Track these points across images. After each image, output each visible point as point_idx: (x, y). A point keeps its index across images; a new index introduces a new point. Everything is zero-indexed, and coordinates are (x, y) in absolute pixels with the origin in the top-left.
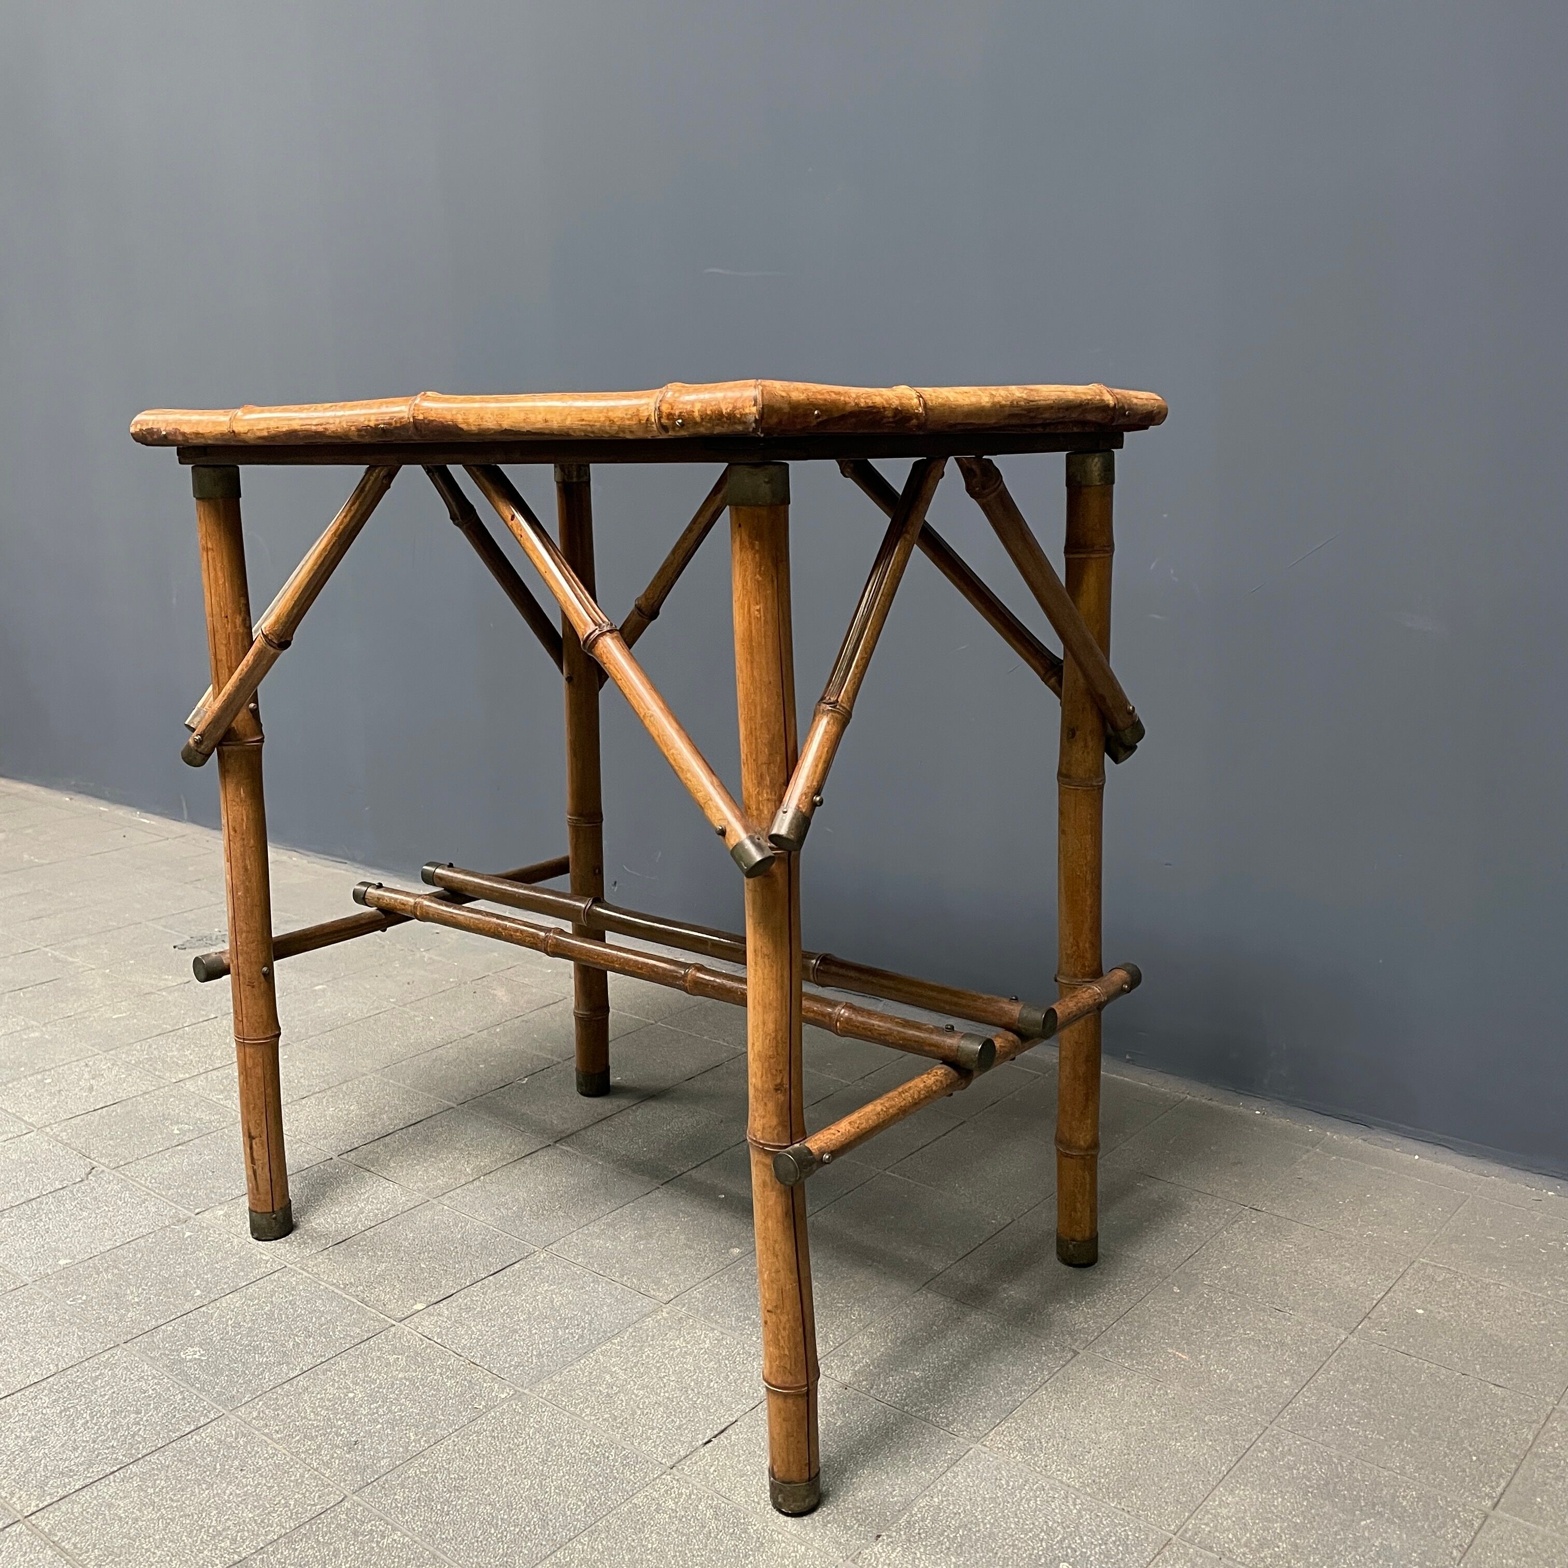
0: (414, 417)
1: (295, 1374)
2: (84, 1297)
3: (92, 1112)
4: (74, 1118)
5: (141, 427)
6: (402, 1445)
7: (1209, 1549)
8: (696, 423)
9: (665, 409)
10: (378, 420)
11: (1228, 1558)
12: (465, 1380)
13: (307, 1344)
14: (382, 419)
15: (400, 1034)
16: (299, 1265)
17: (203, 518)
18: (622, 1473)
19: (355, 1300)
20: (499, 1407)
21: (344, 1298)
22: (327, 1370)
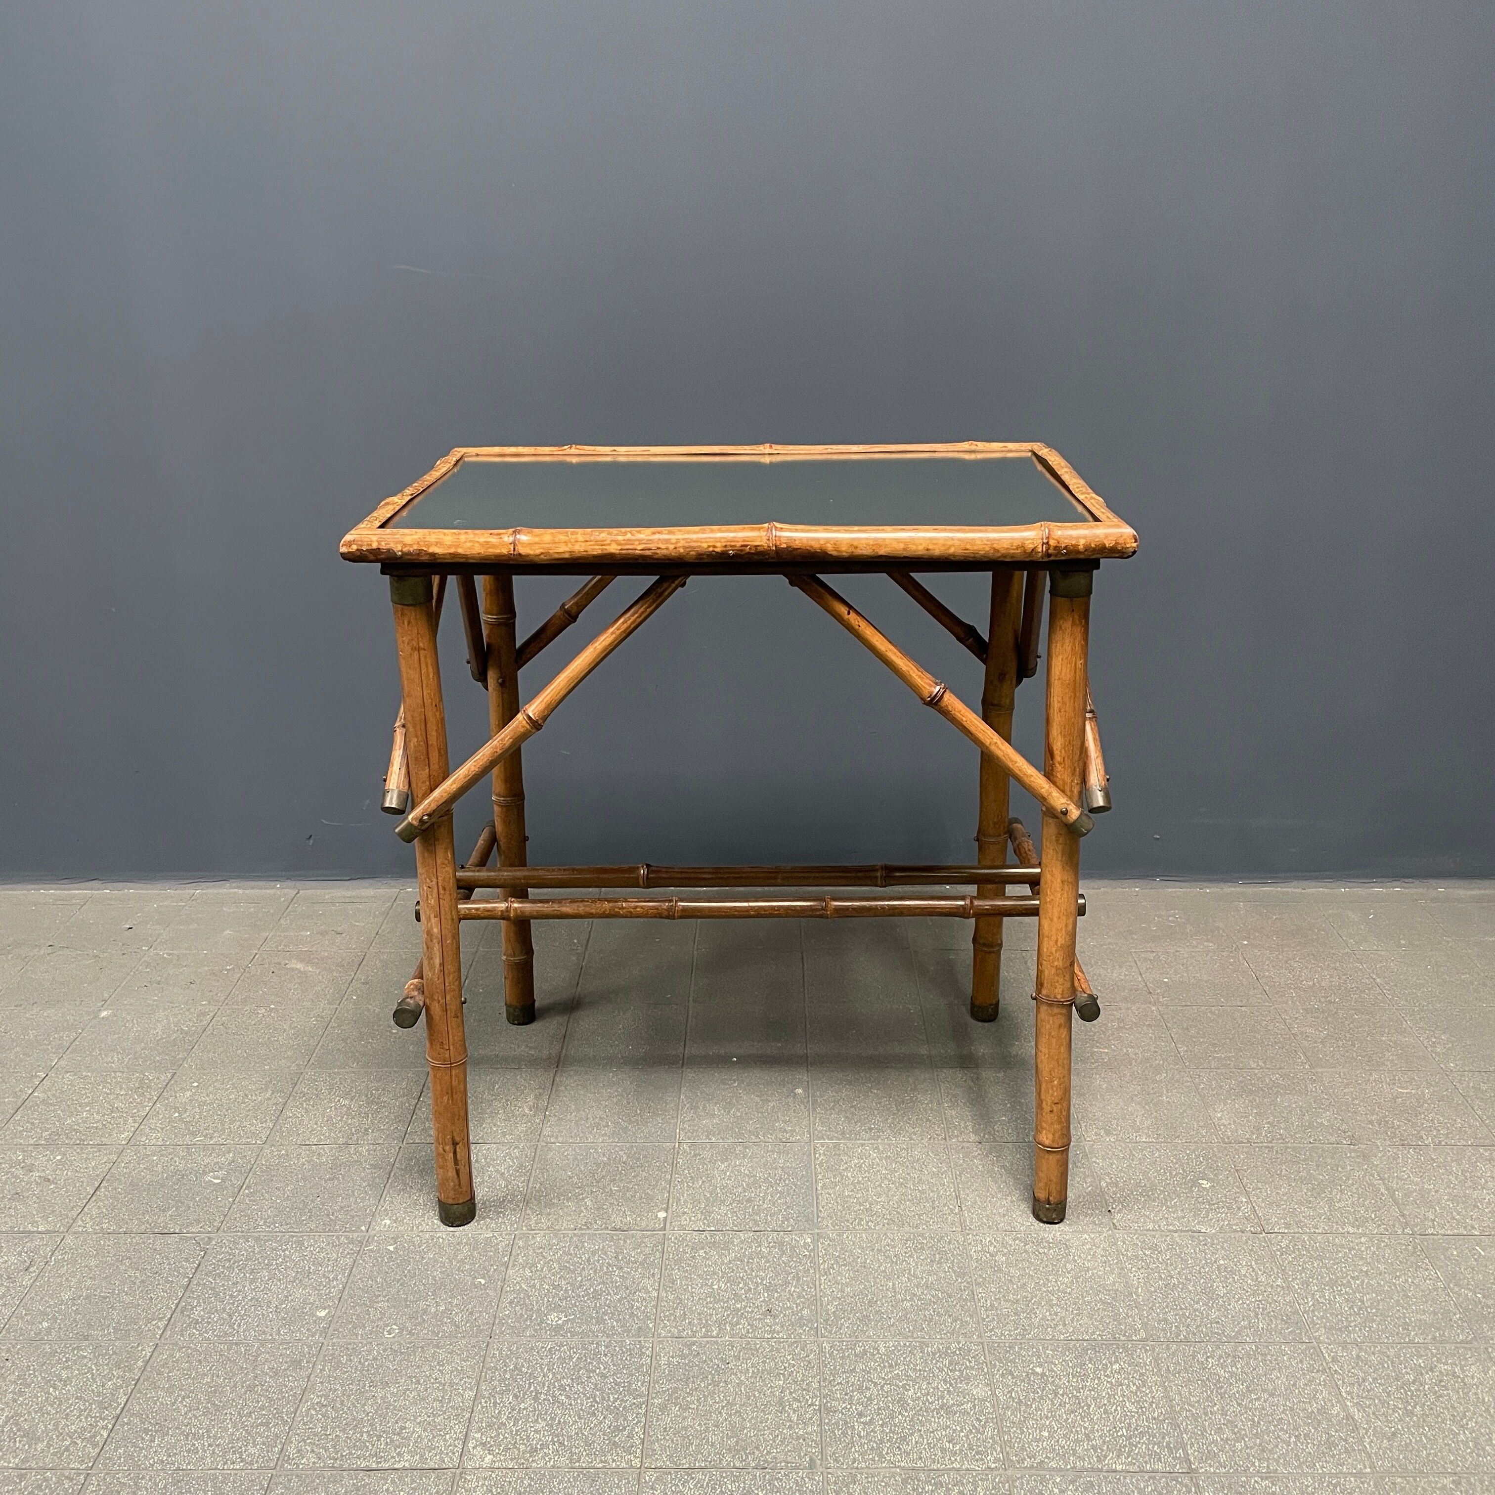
0: (776, 546)
1: (655, 1294)
2: (394, 1327)
3: (94, 1198)
4: (86, 1209)
5: (360, 548)
6: (799, 1297)
7: (1242, 1142)
8: (1078, 552)
9: (1052, 543)
10: (726, 546)
11: (1254, 1143)
12: (770, 1243)
13: (629, 1273)
14: (731, 546)
15: (270, 1029)
16: (524, 1229)
17: (413, 621)
18: (944, 1247)
19: (610, 1232)
20: (818, 1248)
21: (600, 1234)
22: (673, 1281)
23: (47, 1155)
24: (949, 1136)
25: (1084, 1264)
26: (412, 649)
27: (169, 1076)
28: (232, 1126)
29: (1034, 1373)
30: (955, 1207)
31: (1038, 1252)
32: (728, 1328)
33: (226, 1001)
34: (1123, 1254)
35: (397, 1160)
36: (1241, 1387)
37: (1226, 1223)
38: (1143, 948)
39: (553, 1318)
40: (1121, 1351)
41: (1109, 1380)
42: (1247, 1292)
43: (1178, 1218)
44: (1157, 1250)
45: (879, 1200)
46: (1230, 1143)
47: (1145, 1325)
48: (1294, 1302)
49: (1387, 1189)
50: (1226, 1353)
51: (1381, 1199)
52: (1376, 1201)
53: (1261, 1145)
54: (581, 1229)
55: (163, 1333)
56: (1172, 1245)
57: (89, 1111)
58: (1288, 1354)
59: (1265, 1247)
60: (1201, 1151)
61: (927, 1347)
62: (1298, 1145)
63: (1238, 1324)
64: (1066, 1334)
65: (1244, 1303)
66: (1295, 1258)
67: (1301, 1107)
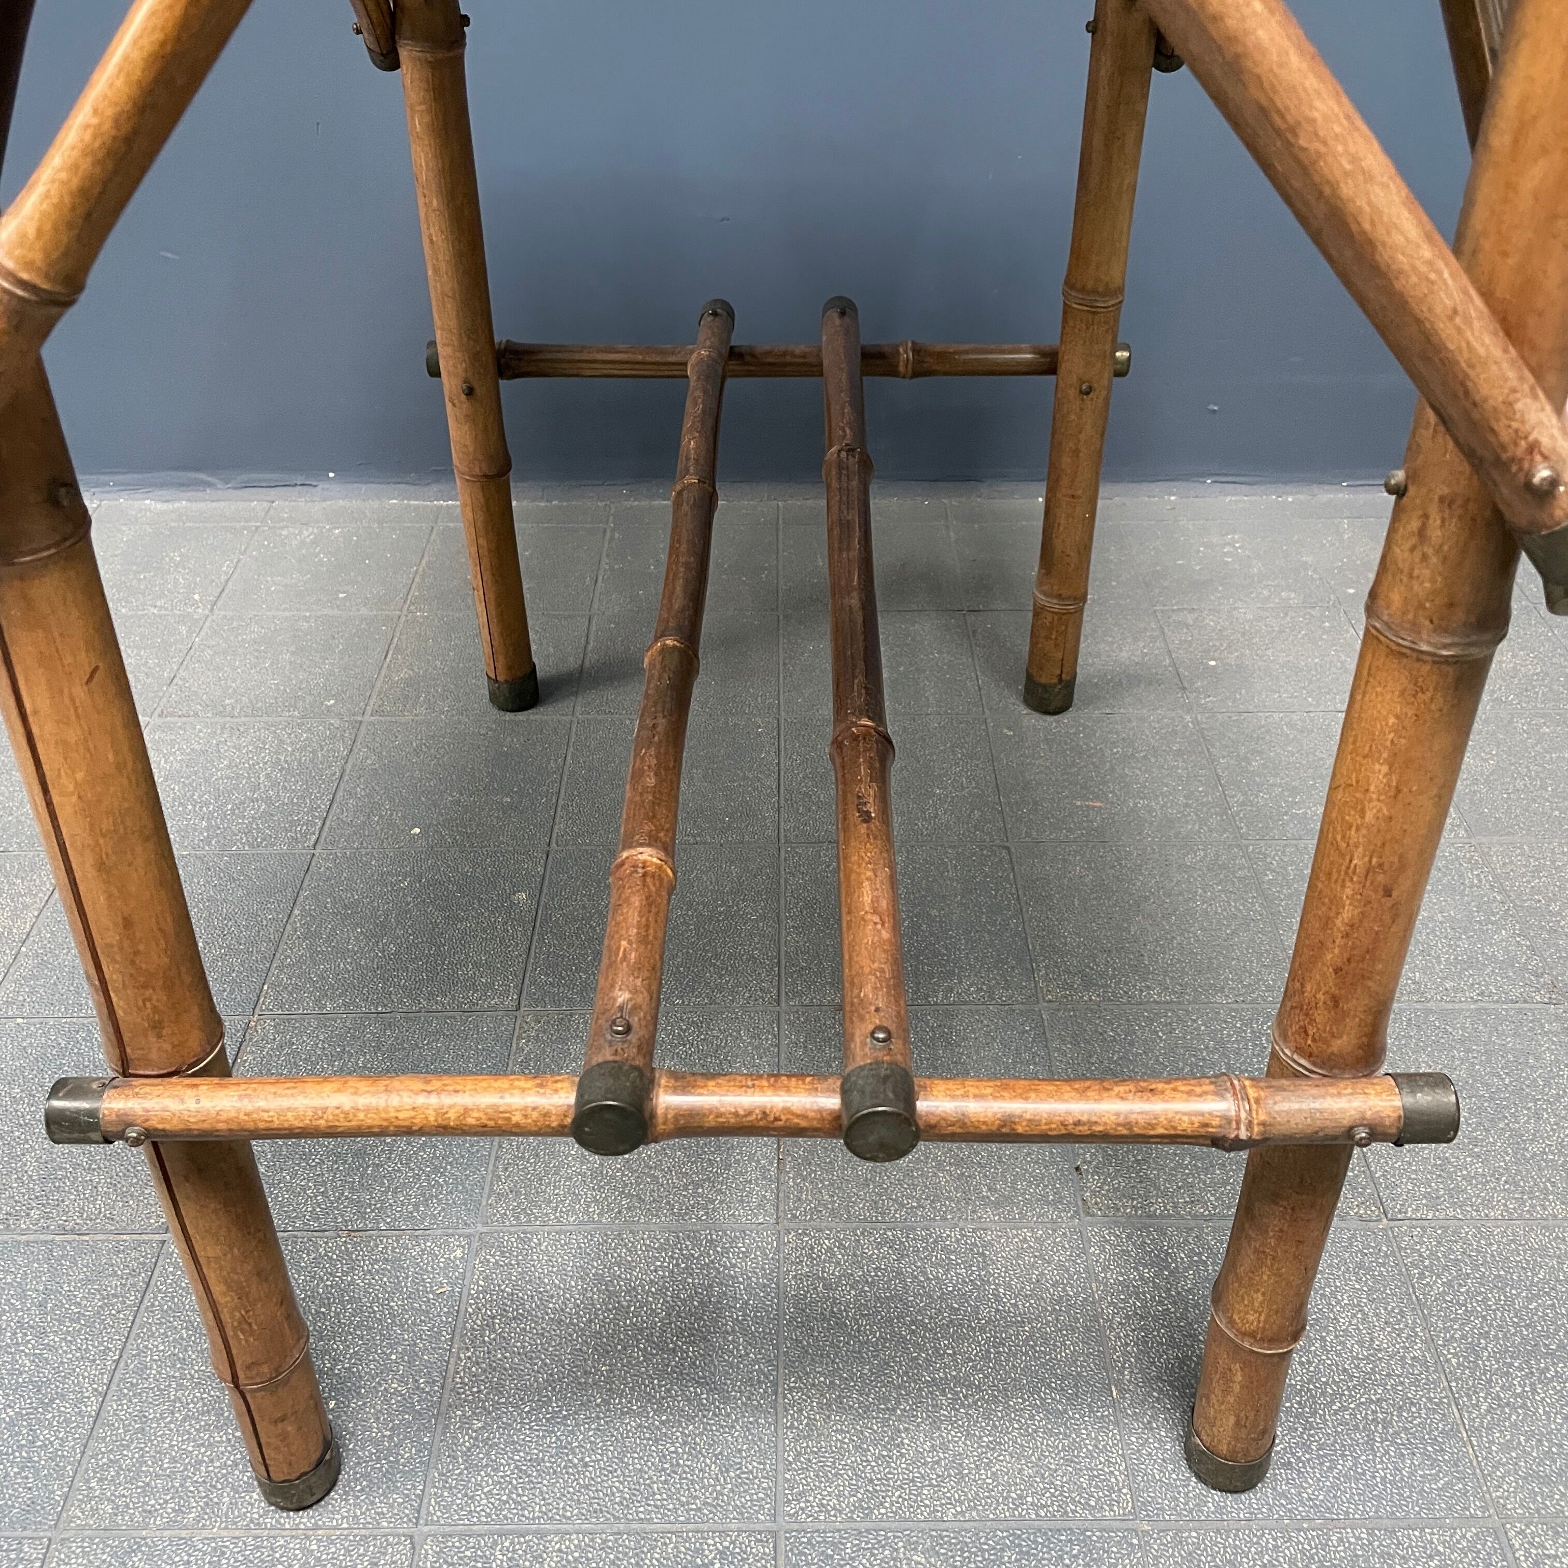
12: (377, 1261)
13: (56, 1348)
18: (734, 1266)
19: (50, 1237)
20: (473, 1274)
21: (27, 1243)
22: (141, 1370)
25: (1015, 1305)
30: (771, 1164)
31: (924, 1273)
38: (1177, 603)
47: (1130, 1474)
48: (1449, 1404)
56: (1200, 1254)
58: (1439, 1553)
59: (1386, 1256)
60: (1264, 1023)
61: (653, 1548)
62: (1450, 1006)
63: (1330, 1469)
64: (962, 1503)
65: (1346, 1409)
66: (1449, 1284)
67: (1452, 920)
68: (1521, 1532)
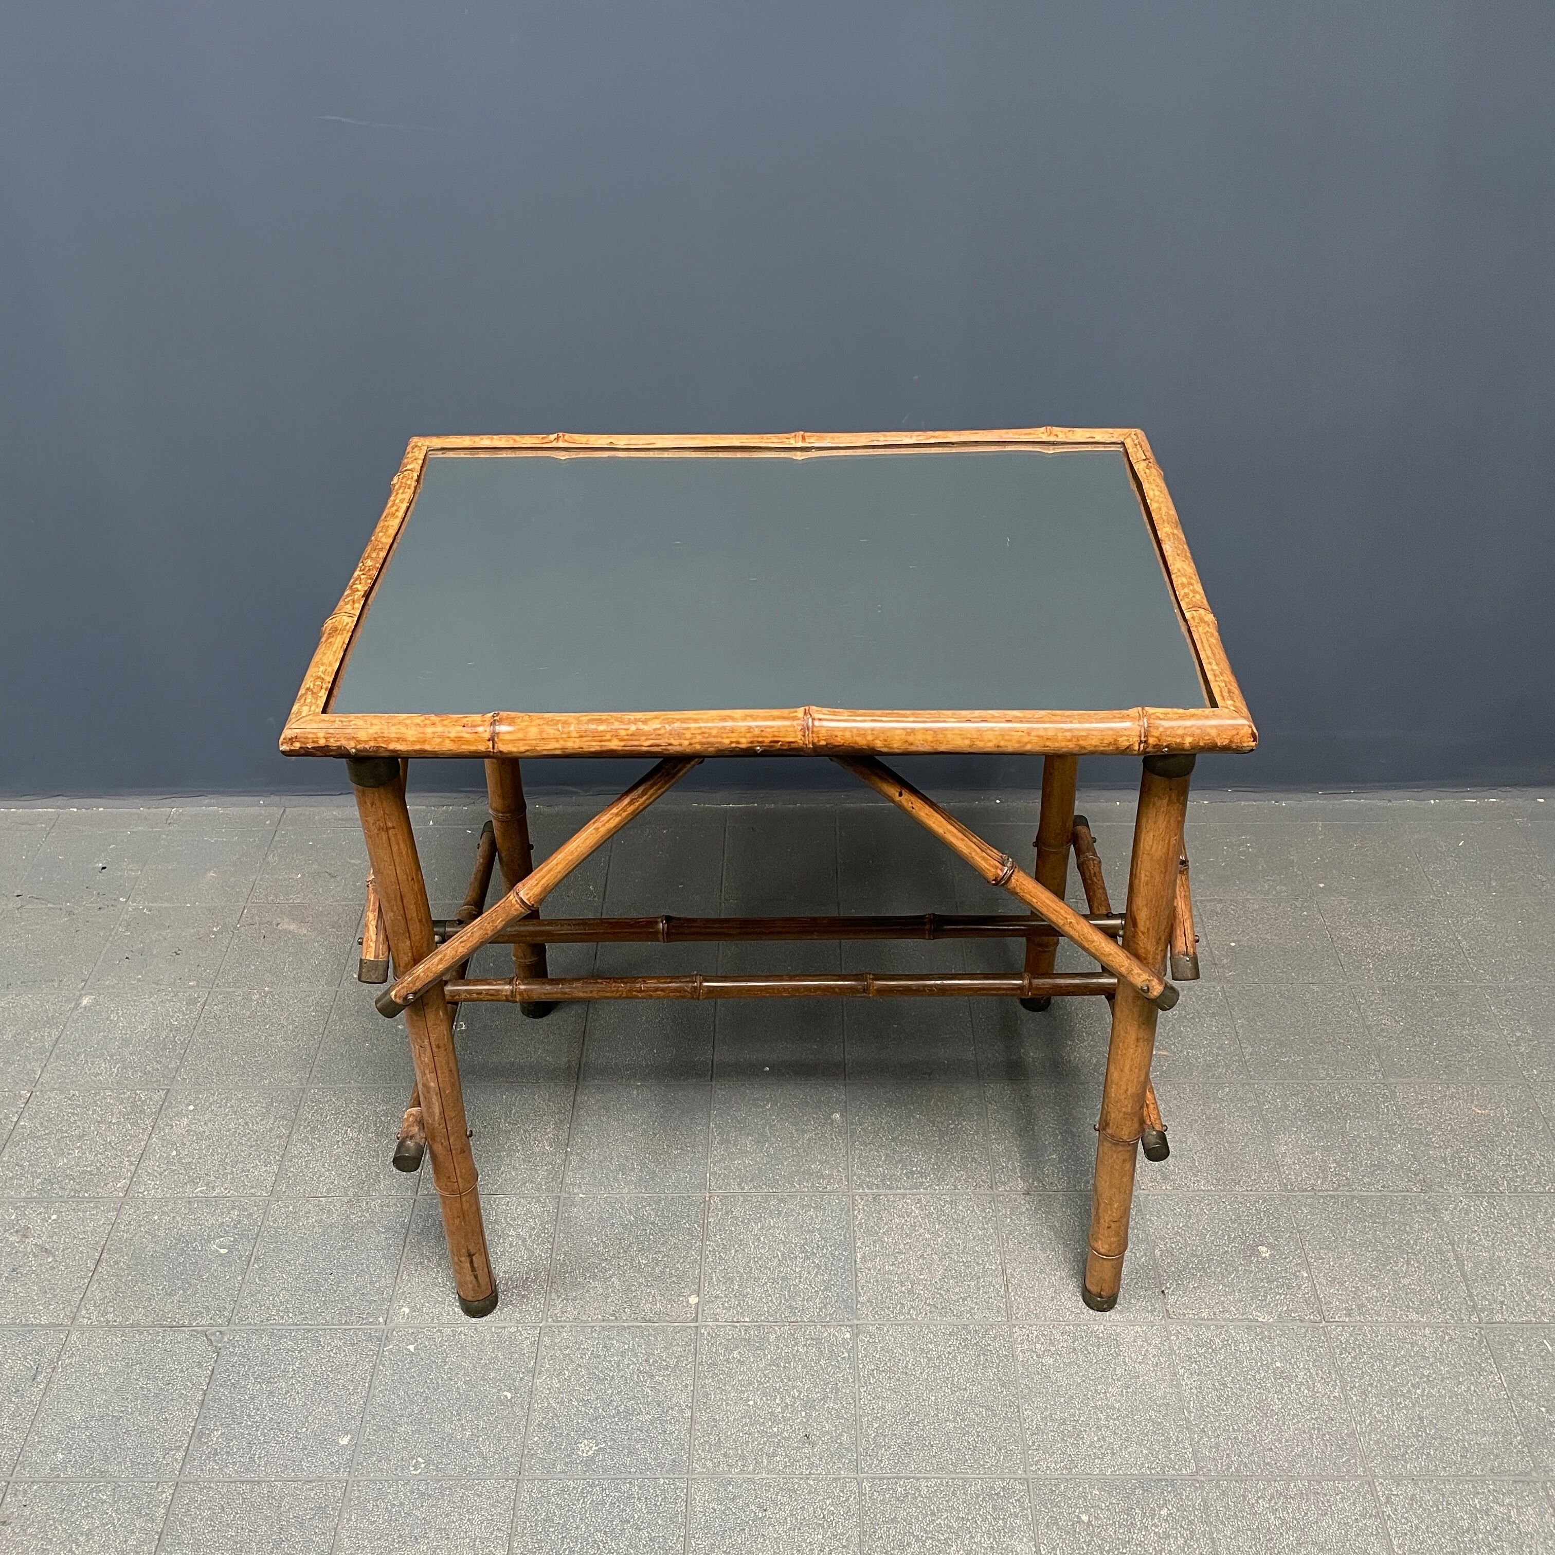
0: (813, 744)
1: (688, 1414)
2: (419, 1459)
3: (96, 1277)
4: (88, 1292)
5: (304, 746)
6: (838, 1417)
7: (1306, 1190)
8: (1183, 749)
9: (1151, 741)
10: (752, 742)
11: (1319, 1191)
12: (807, 1340)
13: (660, 1383)
14: (759, 742)
15: (267, 1023)
16: (550, 1320)
17: (378, 803)
18: (989, 1345)
19: (639, 1324)
20: (858, 1347)
21: (629, 1327)
22: (706, 1395)
23: (40, 1213)
24: (996, 1183)
25: (1134, 1367)
26: (379, 830)
27: (162, 1093)
28: (234, 1170)
29: (1080, 1521)
30: (1001, 1288)
31: (1087, 1350)
32: (765, 1460)
33: (216, 982)
34: (1175, 1354)
35: (412, 1220)
36: (1291, 1539)
37: (1285, 1308)
39: (586, 1448)
40: (1170, 1489)
41: (1156, 1530)
42: (1303, 1406)
43: (1235, 1302)
44: (1211, 1348)
45: (922, 1277)
46: (1293, 1190)
47: (1194, 1453)
48: (1350, 1420)
49: (1457, 1259)
50: (1277, 1491)
51: (1448, 1272)
52: (1444, 1276)
53: (1326, 1193)
54: (609, 1320)
55: (182, 1466)
57: (80, 1147)
58: (1342, 1493)
59: (1324, 1342)
60: (1262, 1204)
61: (970, 1486)
62: (1365, 1194)
63: (1291, 1452)
64: (1114, 1467)
65: (1299, 1422)
66: (1355, 1358)
67: (1371, 1137)
68: (1381, 1483)
